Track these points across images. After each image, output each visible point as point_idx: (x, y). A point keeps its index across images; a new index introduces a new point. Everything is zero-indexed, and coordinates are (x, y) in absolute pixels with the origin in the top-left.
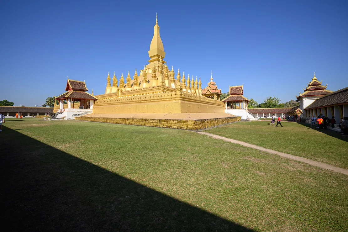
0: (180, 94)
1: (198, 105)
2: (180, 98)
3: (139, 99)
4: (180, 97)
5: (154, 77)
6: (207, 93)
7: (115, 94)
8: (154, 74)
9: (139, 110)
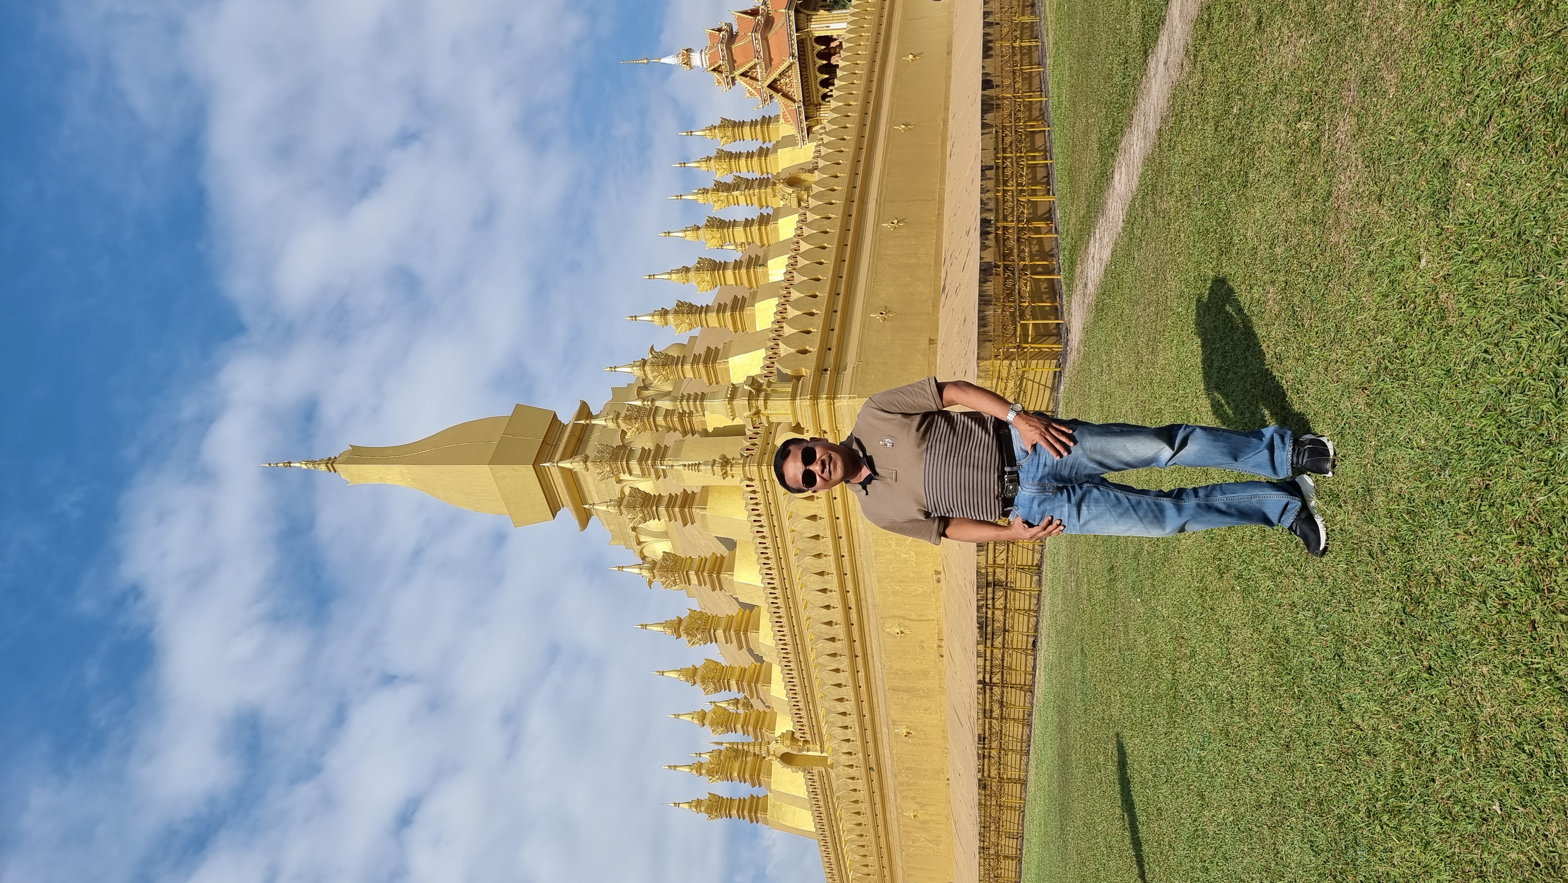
0: (793, 397)
1: (877, 225)
2: (823, 404)
3: (844, 663)
4: (815, 397)
5: (690, 507)
6: (798, 95)
7: (817, 785)
8: (667, 507)
9: (925, 674)
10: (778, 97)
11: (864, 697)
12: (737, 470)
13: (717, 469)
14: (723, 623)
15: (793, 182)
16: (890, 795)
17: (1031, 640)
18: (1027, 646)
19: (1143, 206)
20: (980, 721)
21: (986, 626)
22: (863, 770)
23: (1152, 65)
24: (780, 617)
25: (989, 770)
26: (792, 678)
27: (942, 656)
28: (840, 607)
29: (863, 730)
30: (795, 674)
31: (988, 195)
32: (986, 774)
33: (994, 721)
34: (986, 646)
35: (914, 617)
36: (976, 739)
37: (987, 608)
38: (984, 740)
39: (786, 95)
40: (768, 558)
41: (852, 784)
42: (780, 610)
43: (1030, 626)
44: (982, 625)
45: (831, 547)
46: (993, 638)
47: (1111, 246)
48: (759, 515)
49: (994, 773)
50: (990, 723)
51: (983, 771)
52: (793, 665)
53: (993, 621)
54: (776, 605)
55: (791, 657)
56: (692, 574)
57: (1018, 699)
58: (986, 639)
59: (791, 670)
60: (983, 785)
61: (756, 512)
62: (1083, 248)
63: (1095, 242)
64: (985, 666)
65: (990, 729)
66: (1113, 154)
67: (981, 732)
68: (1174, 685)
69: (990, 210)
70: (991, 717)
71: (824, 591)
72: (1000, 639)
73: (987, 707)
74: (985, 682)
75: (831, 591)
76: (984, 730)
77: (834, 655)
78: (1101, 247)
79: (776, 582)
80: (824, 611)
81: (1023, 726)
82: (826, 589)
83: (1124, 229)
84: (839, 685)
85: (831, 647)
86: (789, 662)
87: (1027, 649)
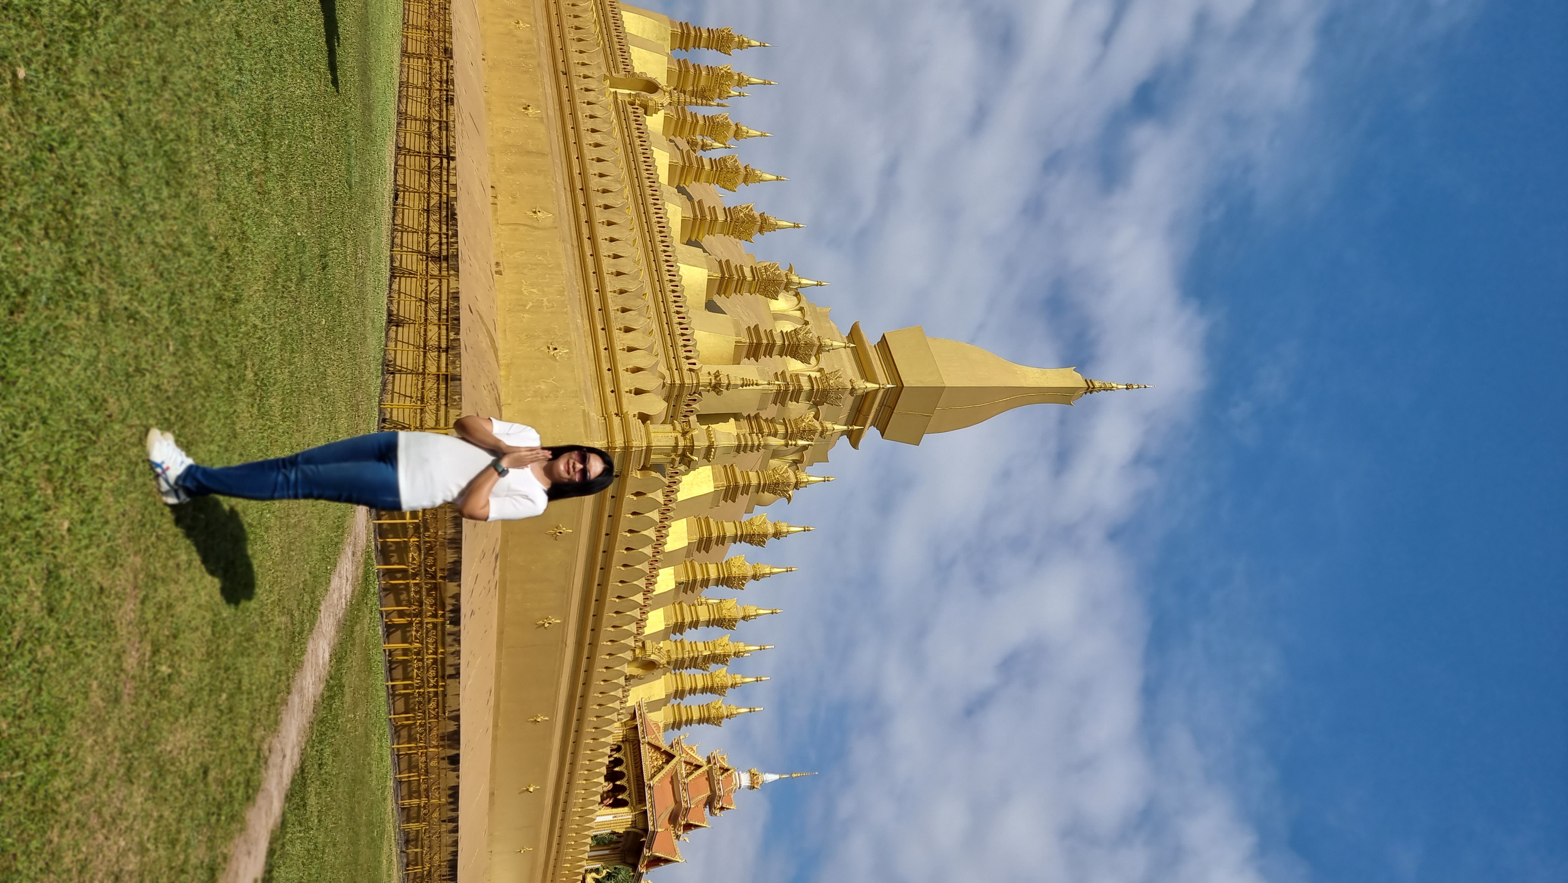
0: (649, 449)
1: (565, 622)
2: (619, 443)
3: (595, 183)
4: (627, 450)
5: (751, 344)
6: (645, 749)
7: (620, 59)
8: (774, 344)
9: (510, 170)
10: (665, 747)
11: (573, 148)
12: (704, 379)
13: (725, 381)
14: (718, 227)
15: (650, 666)
16: (544, 45)
17: (400, 201)
18: (404, 195)
19: (302, 623)
20: (451, 118)
21: (447, 216)
22: (573, 73)
23: (296, 758)
24: (661, 232)
25: (441, 67)
26: (647, 170)
27: (492, 187)
28: (600, 240)
29: (574, 114)
30: (645, 174)
31: (452, 649)
32: (445, 64)
33: (438, 119)
34: (448, 195)
35: (522, 228)
36: (455, 101)
37: (447, 235)
38: (447, 99)
39: (657, 748)
40: (674, 291)
41: (584, 58)
42: (660, 239)
43: (401, 215)
44: (451, 217)
45: (610, 301)
46: (440, 203)
47: (331, 589)
48: (683, 335)
49: (436, 65)
50: (441, 116)
51: (447, 67)
52: (647, 183)
53: (440, 221)
54: (665, 244)
55: (649, 191)
56: (749, 278)
57: (413, 140)
58: (447, 203)
59: (649, 178)
60: (448, 53)
61: (685, 338)
62: (356, 592)
63: (346, 596)
64: (448, 175)
65: (441, 110)
66: (331, 678)
67: (451, 108)
68: (266, 145)
69: (450, 634)
70: (440, 122)
71: (616, 257)
72: (432, 202)
73: (444, 132)
74: (448, 159)
75: (609, 256)
76: (447, 109)
77: (605, 191)
78: (340, 590)
79: (664, 267)
80: (615, 237)
81: (406, 113)
82: (614, 258)
83: (319, 603)
84: (599, 160)
85: (608, 199)
86: (651, 186)
87: (404, 192)
